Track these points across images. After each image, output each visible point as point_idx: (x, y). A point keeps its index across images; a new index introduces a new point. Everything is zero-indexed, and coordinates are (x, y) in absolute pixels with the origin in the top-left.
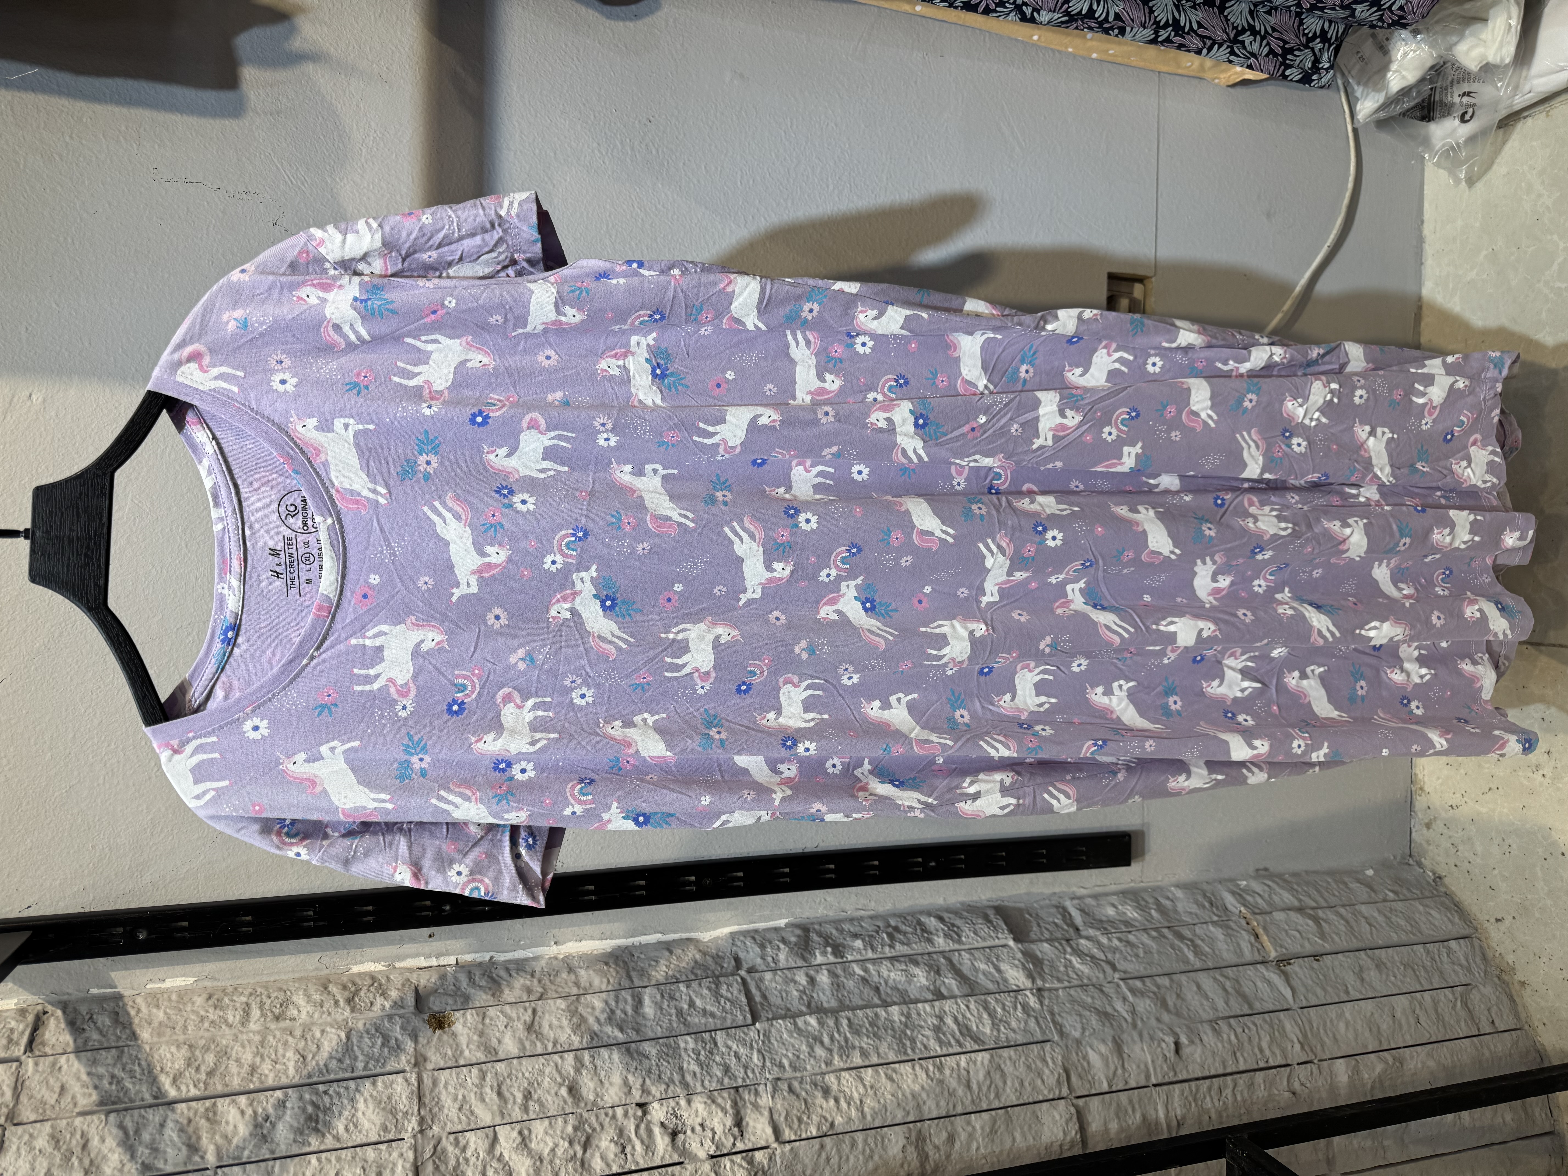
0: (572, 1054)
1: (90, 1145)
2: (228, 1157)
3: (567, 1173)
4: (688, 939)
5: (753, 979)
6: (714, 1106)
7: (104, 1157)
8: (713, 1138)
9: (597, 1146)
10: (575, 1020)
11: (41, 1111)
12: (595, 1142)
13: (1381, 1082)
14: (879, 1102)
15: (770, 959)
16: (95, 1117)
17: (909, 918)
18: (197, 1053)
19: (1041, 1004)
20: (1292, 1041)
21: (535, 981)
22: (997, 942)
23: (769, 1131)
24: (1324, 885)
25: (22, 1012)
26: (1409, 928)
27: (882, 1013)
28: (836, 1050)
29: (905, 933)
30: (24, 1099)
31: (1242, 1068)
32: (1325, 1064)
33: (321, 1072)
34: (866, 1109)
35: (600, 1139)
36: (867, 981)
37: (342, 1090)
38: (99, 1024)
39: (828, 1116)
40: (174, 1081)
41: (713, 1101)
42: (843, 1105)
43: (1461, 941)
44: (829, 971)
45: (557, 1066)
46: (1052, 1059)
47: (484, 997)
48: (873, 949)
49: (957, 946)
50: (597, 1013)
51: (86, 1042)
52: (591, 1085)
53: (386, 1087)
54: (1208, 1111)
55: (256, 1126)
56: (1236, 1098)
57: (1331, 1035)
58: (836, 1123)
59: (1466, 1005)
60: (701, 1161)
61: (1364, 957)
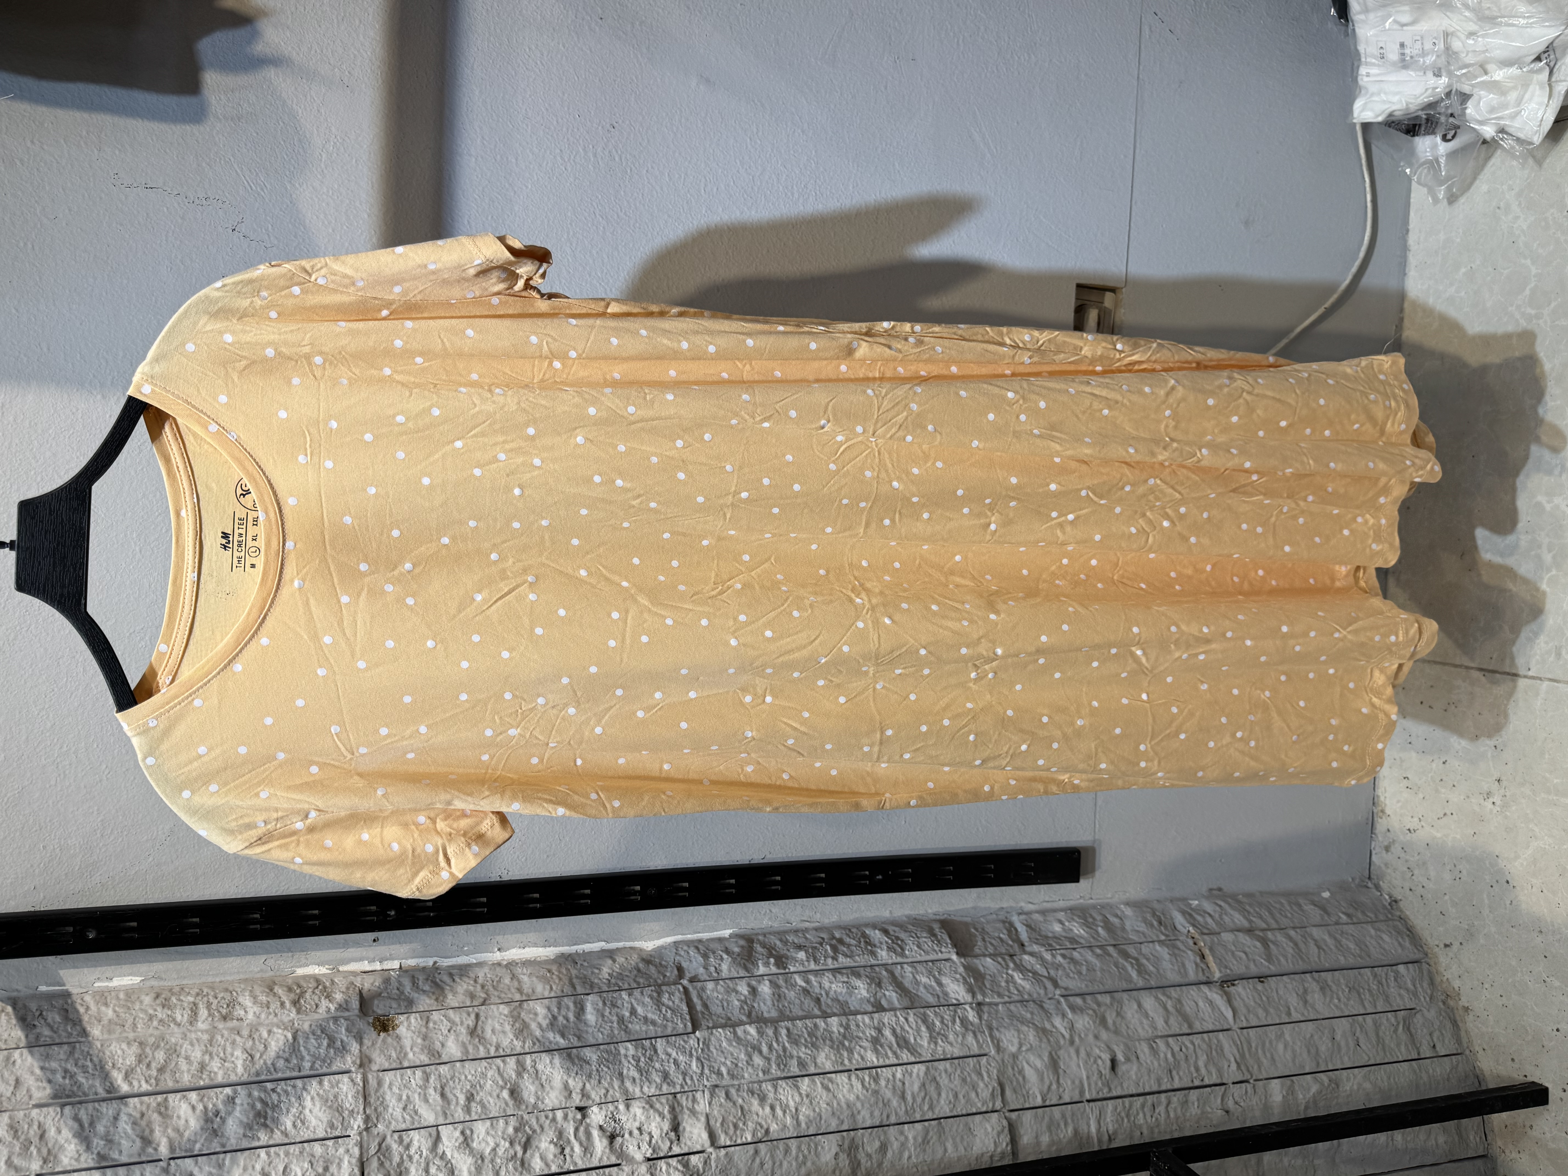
0: (514, 1059)
1: (47, 1135)
2: (181, 1150)
3: (507, 1171)
4: (631, 948)
5: (695, 988)
6: (652, 1111)
7: (61, 1147)
8: (650, 1141)
9: (537, 1147)
10: (517, 1025)
12: (534, 1143)
13: (1314, 1102)
14: (814, 1111)
15: (712, 969)
16: (51, 1109)
17: (854, 930)
18: (148, 1050)
19: (980, 1018)
20: (1229, 1061)
21: (479, 988)
22: (940, 956)
23: (705, 1136)
24: (1278, 906)
26: (1358, 951)
27: (821, 1024)
28: (773, 1059)
29: (849, 946)
31: (1177, 1084)
32: (1261, 1083)
33: (269, 1071)
34: (801, 1117)
35: (540, 1141)
36: (808, 992)
37: (289, 1088)
38: (50, 1020)
39: (763, 1123)
40: (126, 1077)
41: (652, 1106)
42: (779, 1112)
43: (1410, 965)
44: (770, 981)
45: (499, 1070)
46: (988, 1073)
47: (428, 1001)
48: (816, 960)
49: (899, 960)
50: (540, 1019)
51: (37, 1037)
52: (532, 1088)
53: (332, 1087)
54: (1140, 1127)
55: (207, 1120)
56: (1169, 1115)
57: (1268, 1055)
58: (772, 1129)
59: (1409, 1029)
60: (638, 1163)
61: (1310, 979)
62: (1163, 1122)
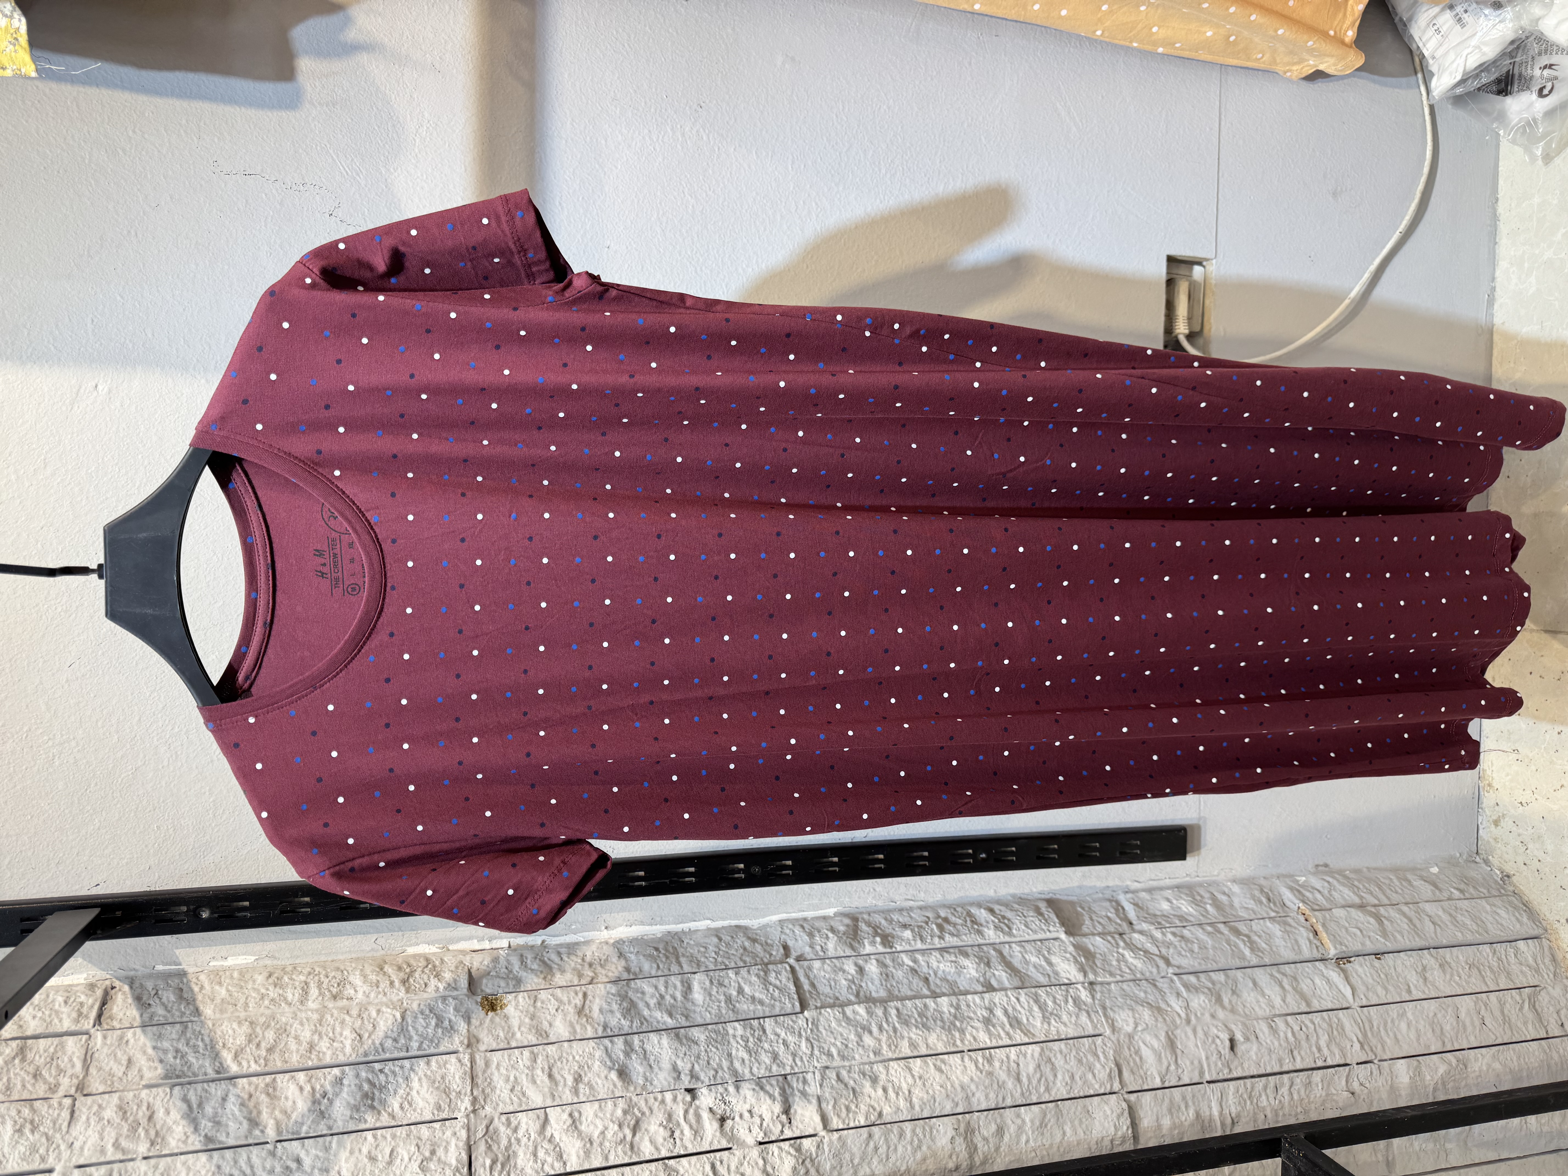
0: (622, 1039)
1: (155, 1117)
2: (288, 1132)
3: (616, 1155)
4: (738, 927)
5: (801, 967)
6: (762, 1093)
7: (169, 1129)
8: (761, 1125)
9: (646, 1130)
10: (625, 1004)
11: (109, 1082)
12: (644, 1126)
13: (1444, 1083)
14: (928, 1093)
15: (818, 948)
16: (160, 1090)
17: (959, 909)
18: (258, 1030)
19: (1093, 998)
20: (1352, 1042)
21: (587, 966)
22: (1048, 935)
23: (817, 1119)
24: (1387, 882)
25: (92, 987)
26: (1476, 928)
27: (930, 1003)
28: (884, 1039)
29: (955, 925)
30: (93, 1070)
31: (1299, 1066)
32: (1385, 1063)
33: (377, 1051)
34: (914, 1099)
35: (649, 1123)
36: (916, 971)
37: (397, 1069)
38: (164, 1000)
39: (876, 1106)
40: (236, 1056)
41: (762, 1088)
42: (892, 1094)
43: (1530, 941)
44: (877, 960)
45: (607, 1050)
46: (1104, 1053)
47: (536, 980)
48: (923, 940)
50: (647, 998)
51: (151, 1018)
52: (641, 1069)
53: (440, 1067)
54: (1263, 1110)
55: (314, 1102)
56: (1292, 1099)
57: (1391, 1034)
58: (885, 1112)
59: (1534, 1006)
60: (749, 1147)
61: (1428, 956)
62: (1286, 1104)
